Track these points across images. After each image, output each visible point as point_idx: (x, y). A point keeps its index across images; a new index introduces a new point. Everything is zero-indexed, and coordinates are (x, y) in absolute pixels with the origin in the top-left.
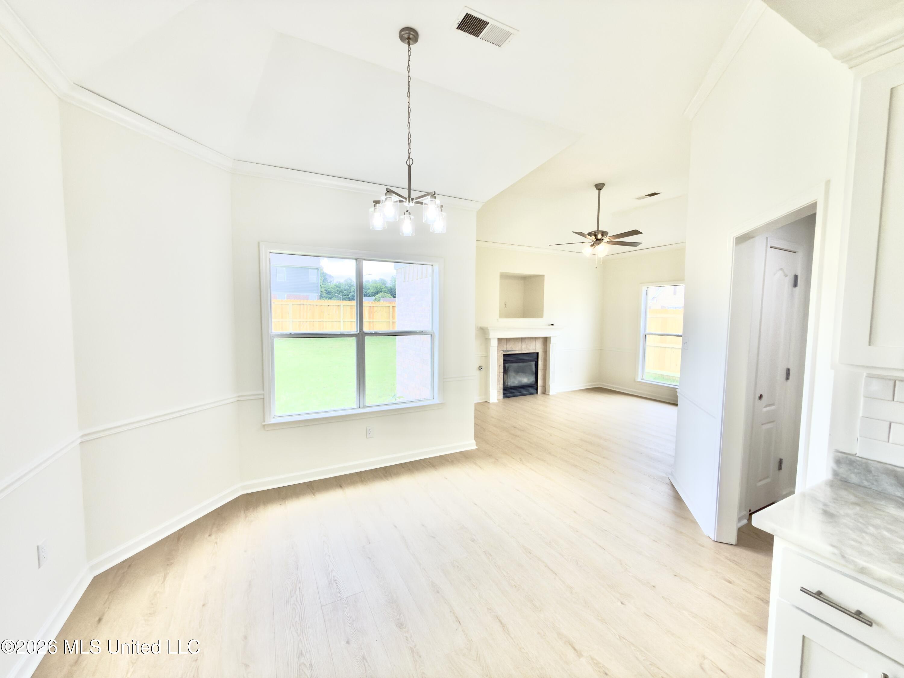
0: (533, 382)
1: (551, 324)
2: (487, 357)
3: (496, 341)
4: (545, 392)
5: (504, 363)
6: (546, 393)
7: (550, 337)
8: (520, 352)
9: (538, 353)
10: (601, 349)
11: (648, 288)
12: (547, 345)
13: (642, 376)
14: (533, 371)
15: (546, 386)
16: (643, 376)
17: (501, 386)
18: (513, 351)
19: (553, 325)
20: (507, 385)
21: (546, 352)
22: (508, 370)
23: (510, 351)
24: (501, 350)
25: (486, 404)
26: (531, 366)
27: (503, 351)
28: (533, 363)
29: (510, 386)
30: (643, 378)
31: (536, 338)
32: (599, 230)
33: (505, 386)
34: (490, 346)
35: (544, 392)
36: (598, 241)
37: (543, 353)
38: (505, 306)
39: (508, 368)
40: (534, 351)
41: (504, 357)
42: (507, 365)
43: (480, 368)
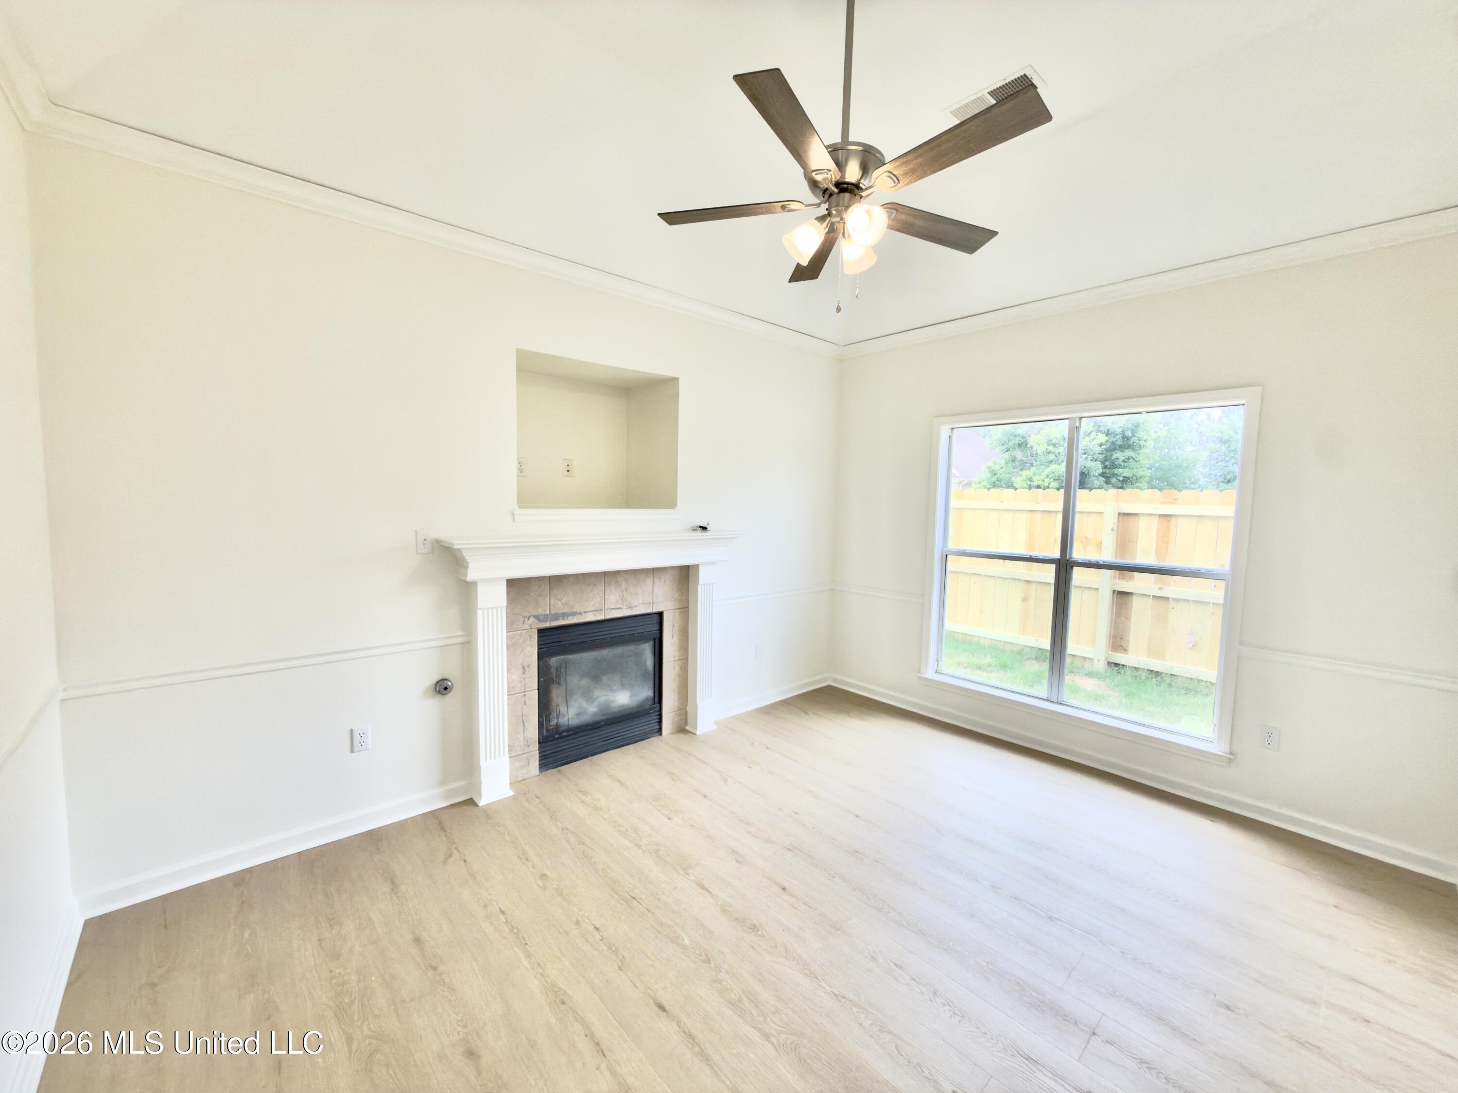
0: (647, 699)
1: (701, 527)
2: (468, 646)
3: (502, 589)
4: (686, 724)
5: (541, 657)
6: (687, 728)
7: (697, 567)
8: (600, 617)
9: (660, 615)
10: (832, 589)
11: (953, 429)
12: (688, 589)
13: (936, 663)
14: (646, 670)
15: (688, 709)
16: (940, 663)
17: (533, 733)
18: (574, 614)
19: (704, 528)
20: (557, 726)
21: (685, 610)
22: (558, 676)
23: (565, 615)
24: (528, 615)
25: (469, 809)
26: (638, 655)
27: (536, 617)
28: (647, 649)
29: (566, 728)
30: (940, 668)
31: (654, 572)
32: (851, 139)
33: (548, 730)
34: (477, 609)
35: (683, 728)
36: (847, 196)
37: (677, 612)
38: (566, 473)
39: (558, 669)
40: (649, 610)
41: (539, 637)
42: (554, 661)
43: (442, 688)
